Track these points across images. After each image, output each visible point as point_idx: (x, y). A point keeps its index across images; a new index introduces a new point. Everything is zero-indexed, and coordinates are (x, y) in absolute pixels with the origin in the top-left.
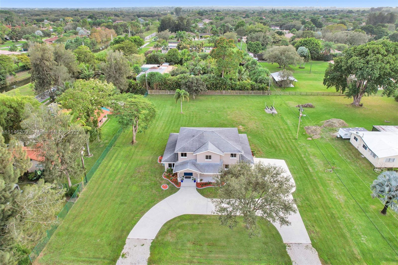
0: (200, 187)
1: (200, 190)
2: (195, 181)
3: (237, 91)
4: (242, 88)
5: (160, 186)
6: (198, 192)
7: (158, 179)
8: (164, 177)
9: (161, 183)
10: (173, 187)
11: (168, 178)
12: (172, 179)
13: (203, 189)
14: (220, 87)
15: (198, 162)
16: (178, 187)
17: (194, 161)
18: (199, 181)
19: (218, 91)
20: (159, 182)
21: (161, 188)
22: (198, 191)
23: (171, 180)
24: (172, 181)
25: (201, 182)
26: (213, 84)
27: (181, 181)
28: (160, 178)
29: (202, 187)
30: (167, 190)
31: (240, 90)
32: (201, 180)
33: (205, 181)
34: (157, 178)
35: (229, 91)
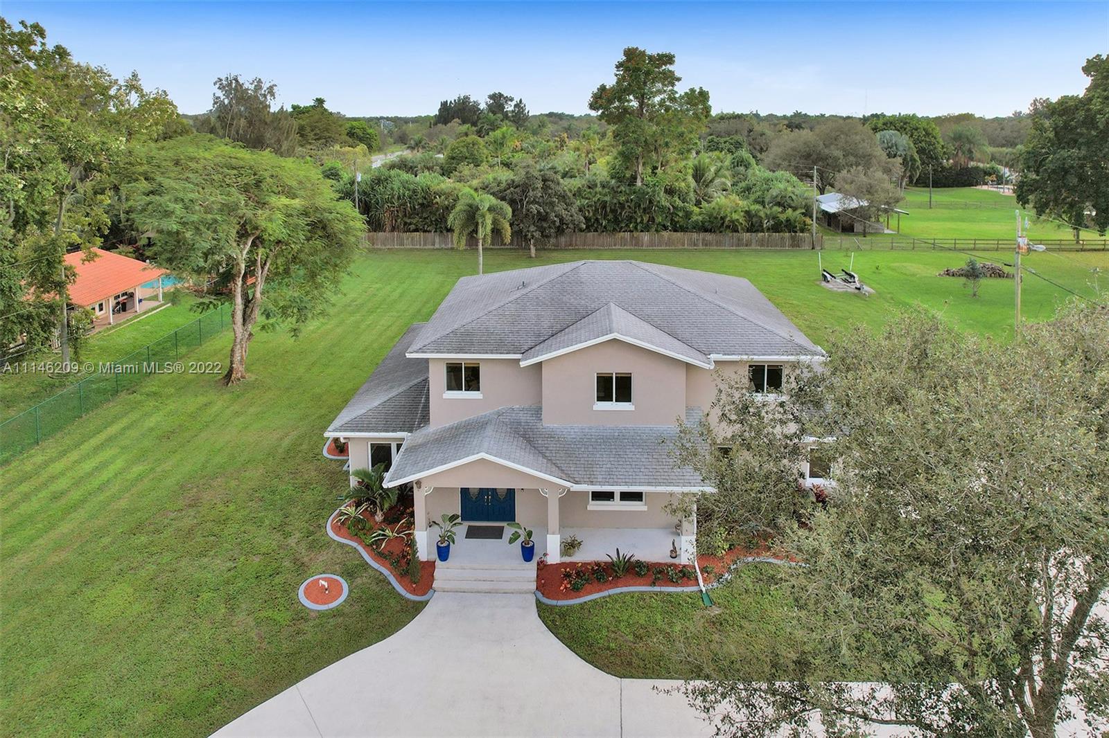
0: (566, 596)
1: (564, 614)
2: (528, 553)
3: (695, 235)
4: (716, 226)
5: (289, 590)
6: (553, 628)
7: (292, 541)
8: (333, 528)
9: (301, 569)
10: (377, 597)
11: (356, 537)
12: (378, 543)
13: (582, 606)
14: (630, 219)
15: (550, 421)
16: (414, 592)
17: (523, 417)
18: (553, 553)
19: (622, 234)
20: (295, 561)
21: (294, 602)
22: (554, 620)
23: (374, 547)
24: (381, 556)
25: (567, 559)
26: (604, 207)
27: (434, 556)
28: (310, 534)
29: (576, 590)
30: (336, 613)
31: (706, 230)
32: (570, 546)
33: (595, 551)
34: (287, 535)
35: (665, 234)
